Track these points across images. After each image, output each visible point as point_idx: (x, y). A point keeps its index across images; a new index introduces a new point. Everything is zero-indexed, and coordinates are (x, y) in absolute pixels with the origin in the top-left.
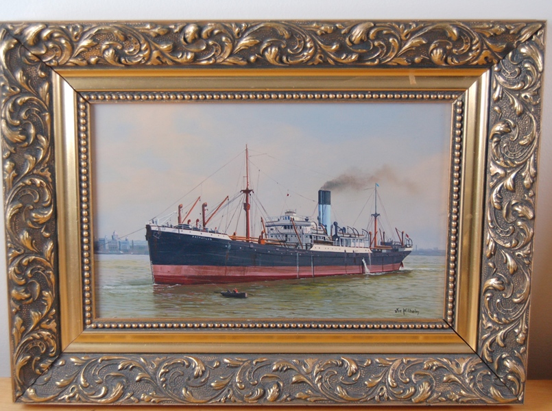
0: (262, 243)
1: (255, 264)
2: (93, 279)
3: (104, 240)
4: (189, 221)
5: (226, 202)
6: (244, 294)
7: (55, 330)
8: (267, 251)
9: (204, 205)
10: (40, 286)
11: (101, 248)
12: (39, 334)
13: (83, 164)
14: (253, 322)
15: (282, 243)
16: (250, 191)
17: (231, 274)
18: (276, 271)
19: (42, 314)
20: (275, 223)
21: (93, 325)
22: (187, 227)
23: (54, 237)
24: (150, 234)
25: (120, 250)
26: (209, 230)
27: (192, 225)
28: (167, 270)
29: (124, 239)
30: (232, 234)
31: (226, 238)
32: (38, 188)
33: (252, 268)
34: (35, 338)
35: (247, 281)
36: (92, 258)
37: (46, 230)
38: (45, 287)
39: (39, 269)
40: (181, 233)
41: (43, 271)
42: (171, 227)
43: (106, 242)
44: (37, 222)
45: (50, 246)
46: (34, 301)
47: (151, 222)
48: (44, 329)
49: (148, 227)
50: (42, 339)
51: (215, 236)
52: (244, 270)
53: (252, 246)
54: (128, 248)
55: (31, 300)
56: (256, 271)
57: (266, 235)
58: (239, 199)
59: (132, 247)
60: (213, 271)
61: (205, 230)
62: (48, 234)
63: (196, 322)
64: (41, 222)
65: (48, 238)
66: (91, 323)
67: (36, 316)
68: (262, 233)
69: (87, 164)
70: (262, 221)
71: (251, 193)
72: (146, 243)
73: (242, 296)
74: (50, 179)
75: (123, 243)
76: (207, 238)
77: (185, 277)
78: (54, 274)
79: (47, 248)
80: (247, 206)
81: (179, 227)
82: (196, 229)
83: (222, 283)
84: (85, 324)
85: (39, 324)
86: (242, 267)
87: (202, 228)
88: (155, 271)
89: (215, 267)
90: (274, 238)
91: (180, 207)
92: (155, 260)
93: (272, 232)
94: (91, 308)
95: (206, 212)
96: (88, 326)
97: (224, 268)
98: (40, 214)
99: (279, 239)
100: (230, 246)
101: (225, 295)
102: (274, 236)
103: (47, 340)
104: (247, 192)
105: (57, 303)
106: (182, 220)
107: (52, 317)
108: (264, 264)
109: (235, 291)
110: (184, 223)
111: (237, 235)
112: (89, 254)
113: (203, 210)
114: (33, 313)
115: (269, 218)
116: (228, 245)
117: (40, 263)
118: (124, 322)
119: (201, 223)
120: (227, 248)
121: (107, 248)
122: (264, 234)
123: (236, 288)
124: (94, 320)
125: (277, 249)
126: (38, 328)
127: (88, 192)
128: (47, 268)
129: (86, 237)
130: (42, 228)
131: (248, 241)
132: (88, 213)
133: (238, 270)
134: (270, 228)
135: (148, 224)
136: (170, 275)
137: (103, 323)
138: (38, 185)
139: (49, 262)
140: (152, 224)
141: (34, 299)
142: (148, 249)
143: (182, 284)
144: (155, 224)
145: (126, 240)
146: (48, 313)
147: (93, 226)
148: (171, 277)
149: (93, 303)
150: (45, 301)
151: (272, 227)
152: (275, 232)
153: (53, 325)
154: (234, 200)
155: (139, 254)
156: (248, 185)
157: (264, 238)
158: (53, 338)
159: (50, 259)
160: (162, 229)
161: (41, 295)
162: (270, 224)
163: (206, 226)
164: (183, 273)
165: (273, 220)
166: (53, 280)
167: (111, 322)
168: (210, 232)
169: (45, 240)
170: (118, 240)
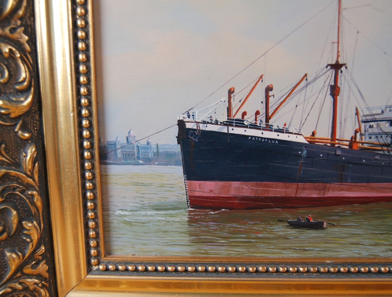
0: (355, 147)
1: (341, 179)
2: (99, 202)
3: (115, 144)
4: (244, 114)
5: (304, 83)
6: (322, 223)
7: (47, 275)
8: (361, 159)
9: (269, 89)
10: (18, 213)
11: (111, 155)
12: (20, 283)
13: (79, 22)
14: (334, 265)
15: (385, 148)
16: (342, 65)
17: (304, 194)
18: (373, 189)
19: (24, 256)
20: (377, 117)
21: (101, 267)
22: (240, 123)
23: (39, 140)
24: (184, 134)
25: (138, 158)
26: (275, 127)
27: (249, 119)
28: (209, 188)
29: (144, 142)
30: (309, 135)
31: (301, 140)
32: (7, 59)
33: (336, 185)
34: (14, 290)
35: (329, 205)
36: (97, 171)
37: (24, 128)
38: (25, 214)
39: (14, 189)
40: (231, 132)
41: (23, 192)
42: (216, 123)
43: (118, 146)
44: (8, 115)
45: (30, 152)
46: (9, 236)
47: (186, 116)
48: (30, 276)
49: (181, 124)
50: (26, 289)
51: (283, 137)
52: (324, 189)
53: (339, 152)
54: (151, 155)
55: (5, 235)
56: (342, 190)
57: (361, 135)
58: (323, 78)
59: (157, 154)
60: (278, 190)
61: (269, 128)
62: (27, 135)
63: (251, 264)
64: (13, 116)
65: (27, 140)
66: (99, 264)
67: (14, 259)
68: (356, 132)
69: (87, 23)
70: (357, 114)
71: (343, 68)
72: (178, 148)
73: (318, 226)
74: (27, 47)
75: (144, 148)
76: (271, 139)
77: (235, 198)
78: (40, 194)
79: (26, 156)
80: (335, 91)
81: (229, 124)
82: (254, 126)
83: (291, 208)
84: (89, 265)
85: (20, 268)
86: (321, 185)
87: (263, 125)
88: (189, 190)
89: (281, 184)
90: (374, 140)
91: (231, 92)
92: (191, 174)
93: (370, 131)
94: (98, 243)
95: (271, 99)
96: (95, 268)
97: (294, 185)
98: (10, 101)
99: (381, 141)
100: (305, 152)
101: (293, 225)
102: (373, 137)
103: (35, 290)
104: (337, 67)
105: (47, 237)
106: (234, 111)
107: (40, 258)
108: (357, 180)
109: (308, 220)
110: (236, 118)
111: (317, 136)
112: (93, 165)
113: (267, 97)
114: (8, 254)
115: (368, 109)
116: (301, 150)
117: (17, 179)
118: (145, 263)
119: (262, 117)
120: (300, 156)
121: (119, 155)
122: (358, 135)
123: (311, 215)
124: (103, 259)
125: (377, 157)
126: (19, 275)
127: (88, 68)
128: (29, 187)
129: (88, 139)
130: (16, 125)
131: (333, 145)
132: (90, 102)
133: (315, 188)
134: (368, 125)
135: (181, 119)
136: (212, 195)
137: (116, 264)
138: (6, 55)
139: (32, 177)
140: (187, 119)
141: (9, 234)
142: (180, 158)
143: (231, 209)
144: (191, 119)
145: (148, 143)
146: (34, 252)
147: (98, 122)
148: (213, 198)
149: (101, 236)
150: (28, 236)
151: (371, 124)
152: (376, 130)
153: (43, 268)
154: (315, 79)
155: (167, 164)
156: (338, 56)
157: (358, 139)
158: (43, 286)
159: (32, 174)
160: (202, 127)
161: (20, 227)
162: (369, 118)
163: (271, 122)
164: (232, 193)
165: (374, 112)
166: (39, 204)
167: (126, 263)
168: (276, 131)
169: (24, 143)
170: (135, 144)
